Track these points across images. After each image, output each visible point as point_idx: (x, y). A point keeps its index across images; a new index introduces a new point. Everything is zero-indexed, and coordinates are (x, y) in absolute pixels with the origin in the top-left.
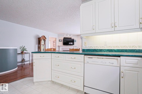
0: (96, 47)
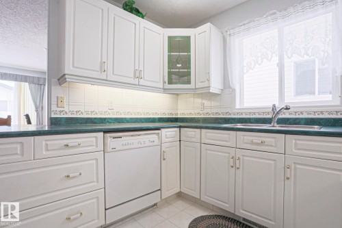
0: (92, 112)
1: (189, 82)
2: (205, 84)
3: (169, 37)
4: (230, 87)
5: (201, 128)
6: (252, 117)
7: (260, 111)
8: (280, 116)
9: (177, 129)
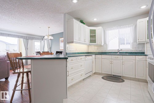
1: (95, 42)
2: (100, 43)
3: (90, 30)
4: (106, 44)
5: (102, 55)
8: (120, 52)
9: (94, 55)
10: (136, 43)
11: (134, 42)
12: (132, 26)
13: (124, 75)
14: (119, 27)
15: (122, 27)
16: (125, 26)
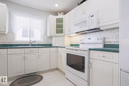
6: (21, 44)
7: (24, 42)
8: (32, 44)
10: (46, 36)
11: (45, 35)
12: (44, 19)
13: (41, 70)
14: (31, 15)
15: (34, 16)
16: (38, 17)
